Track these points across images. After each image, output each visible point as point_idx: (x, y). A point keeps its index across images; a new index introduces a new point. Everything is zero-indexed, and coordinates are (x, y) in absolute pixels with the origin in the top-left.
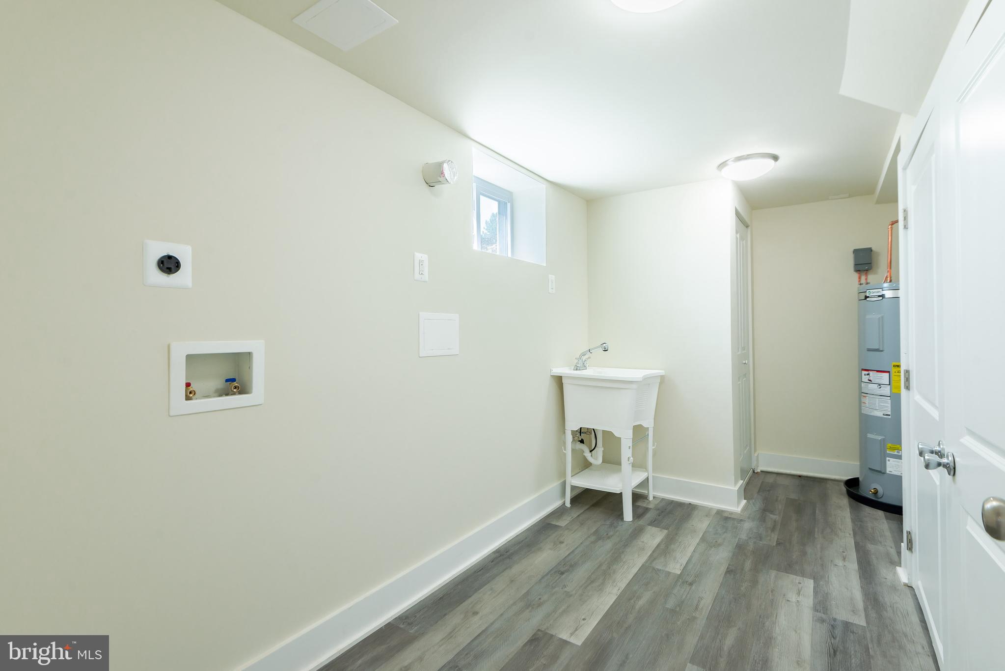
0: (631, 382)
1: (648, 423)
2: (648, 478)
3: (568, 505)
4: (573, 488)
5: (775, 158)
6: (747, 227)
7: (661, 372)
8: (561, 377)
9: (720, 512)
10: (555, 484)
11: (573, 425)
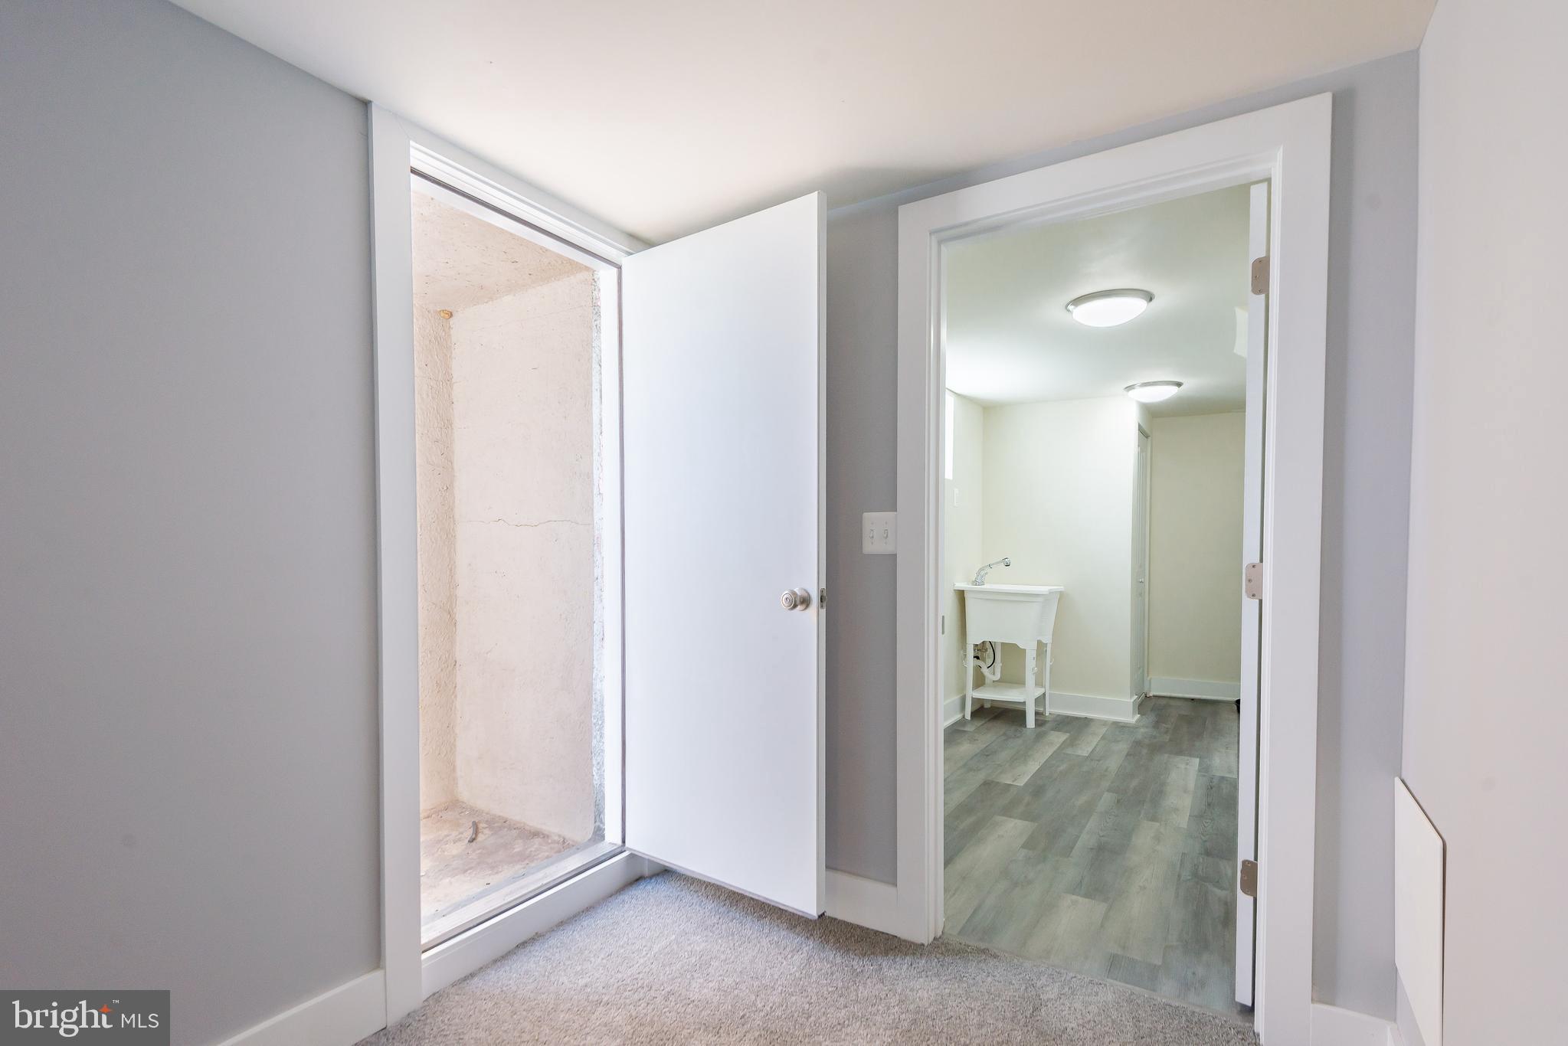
0: (1037, 595)
1: (1047, 639)
2: (1044, 694)
3: (968, 717)
4: (974, 700)
5: (1179, 385)
6: (1147, 437)
7: (1061, 588)
8: (963, 591)
9: (1116, 724)
10: (955, 698)
11: (974, 638)
